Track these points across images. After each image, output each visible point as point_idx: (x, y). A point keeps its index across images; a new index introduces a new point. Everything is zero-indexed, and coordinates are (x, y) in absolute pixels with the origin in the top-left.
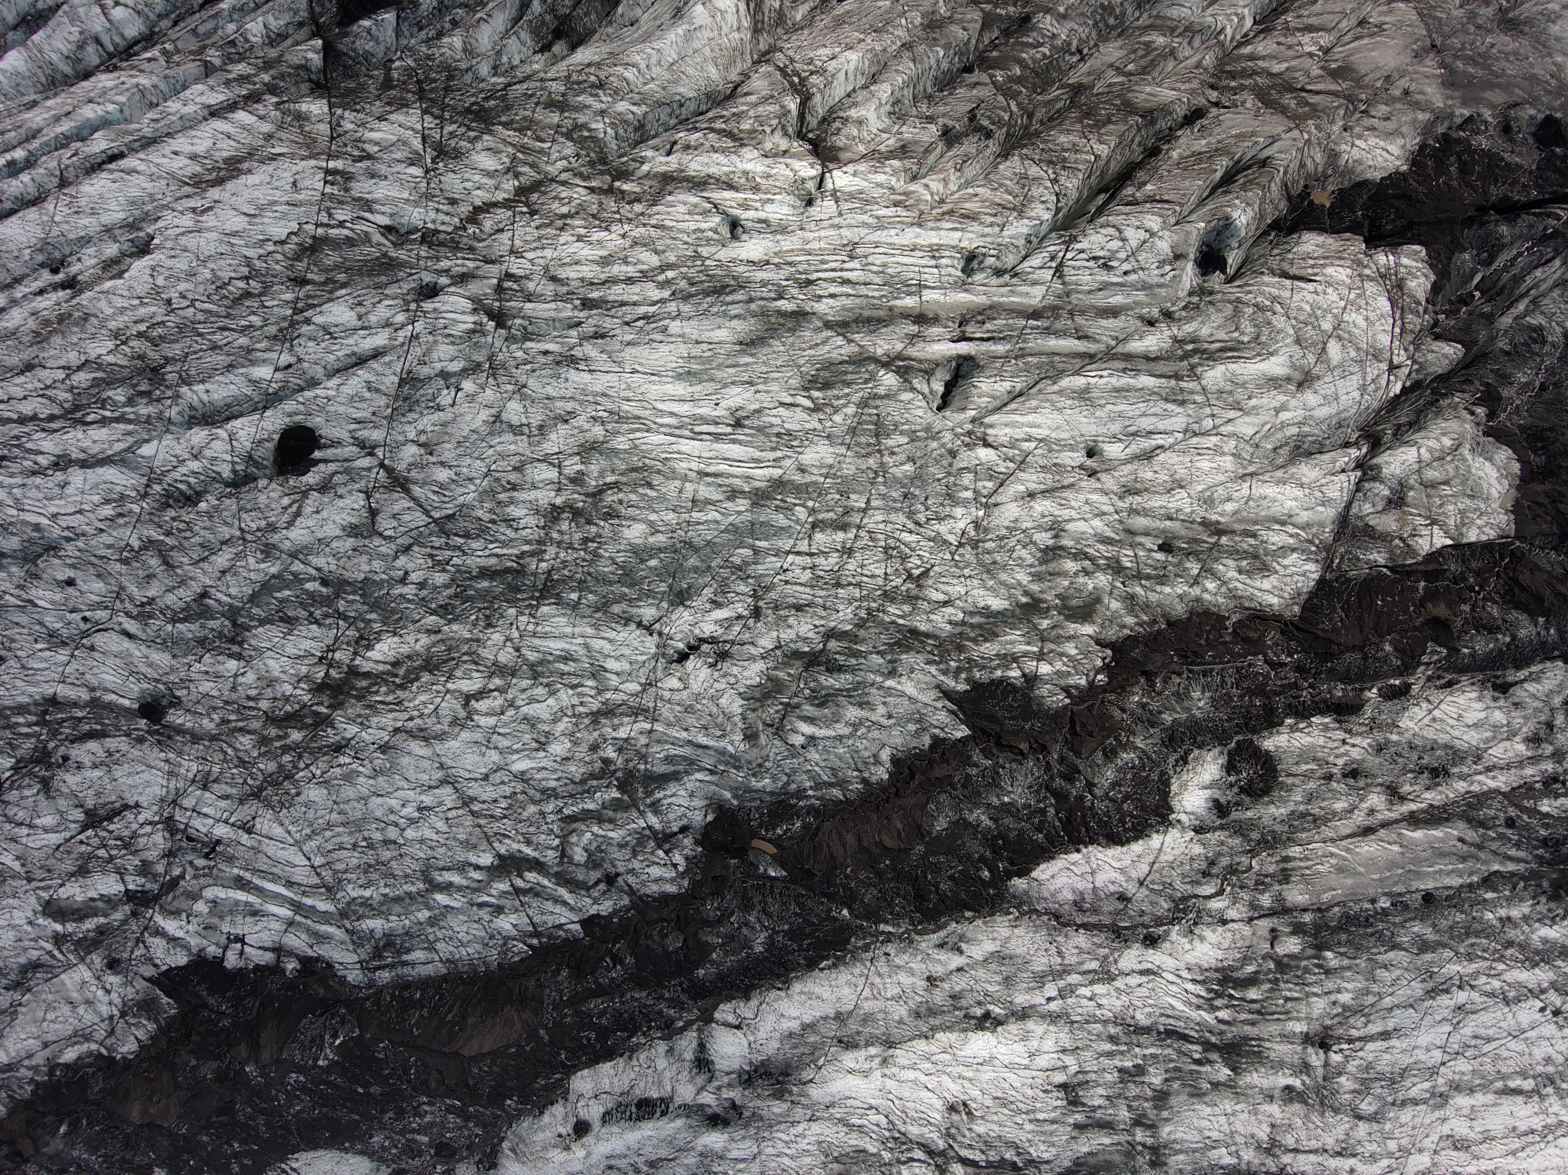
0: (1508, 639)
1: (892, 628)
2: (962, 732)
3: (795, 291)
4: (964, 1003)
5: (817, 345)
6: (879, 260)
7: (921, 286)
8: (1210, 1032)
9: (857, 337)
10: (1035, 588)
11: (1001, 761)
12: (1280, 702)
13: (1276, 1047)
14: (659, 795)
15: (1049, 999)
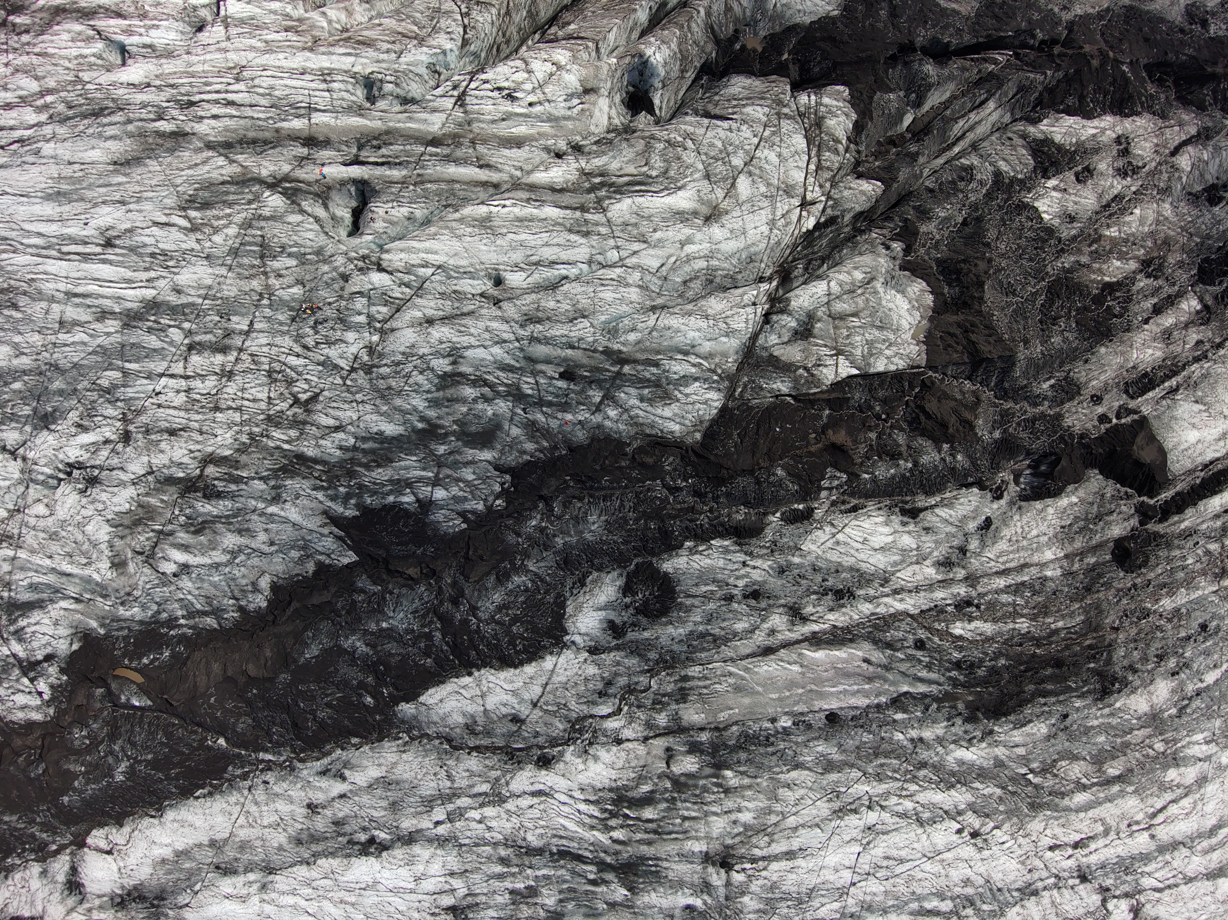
0: (910, 465)
1: (277, 455)
2: (349, 558)
3: (175, 113)
4: (347, 829)
5: (196, 165)
6: (267, 82)
7: (311, 109)
8: (605, 852)
9: (240, 158)
10: (432, 413)
11: (390, 586)
12: (676, 526)
13: (674, 866)
14: (22, 623)
15: (438, 823)
